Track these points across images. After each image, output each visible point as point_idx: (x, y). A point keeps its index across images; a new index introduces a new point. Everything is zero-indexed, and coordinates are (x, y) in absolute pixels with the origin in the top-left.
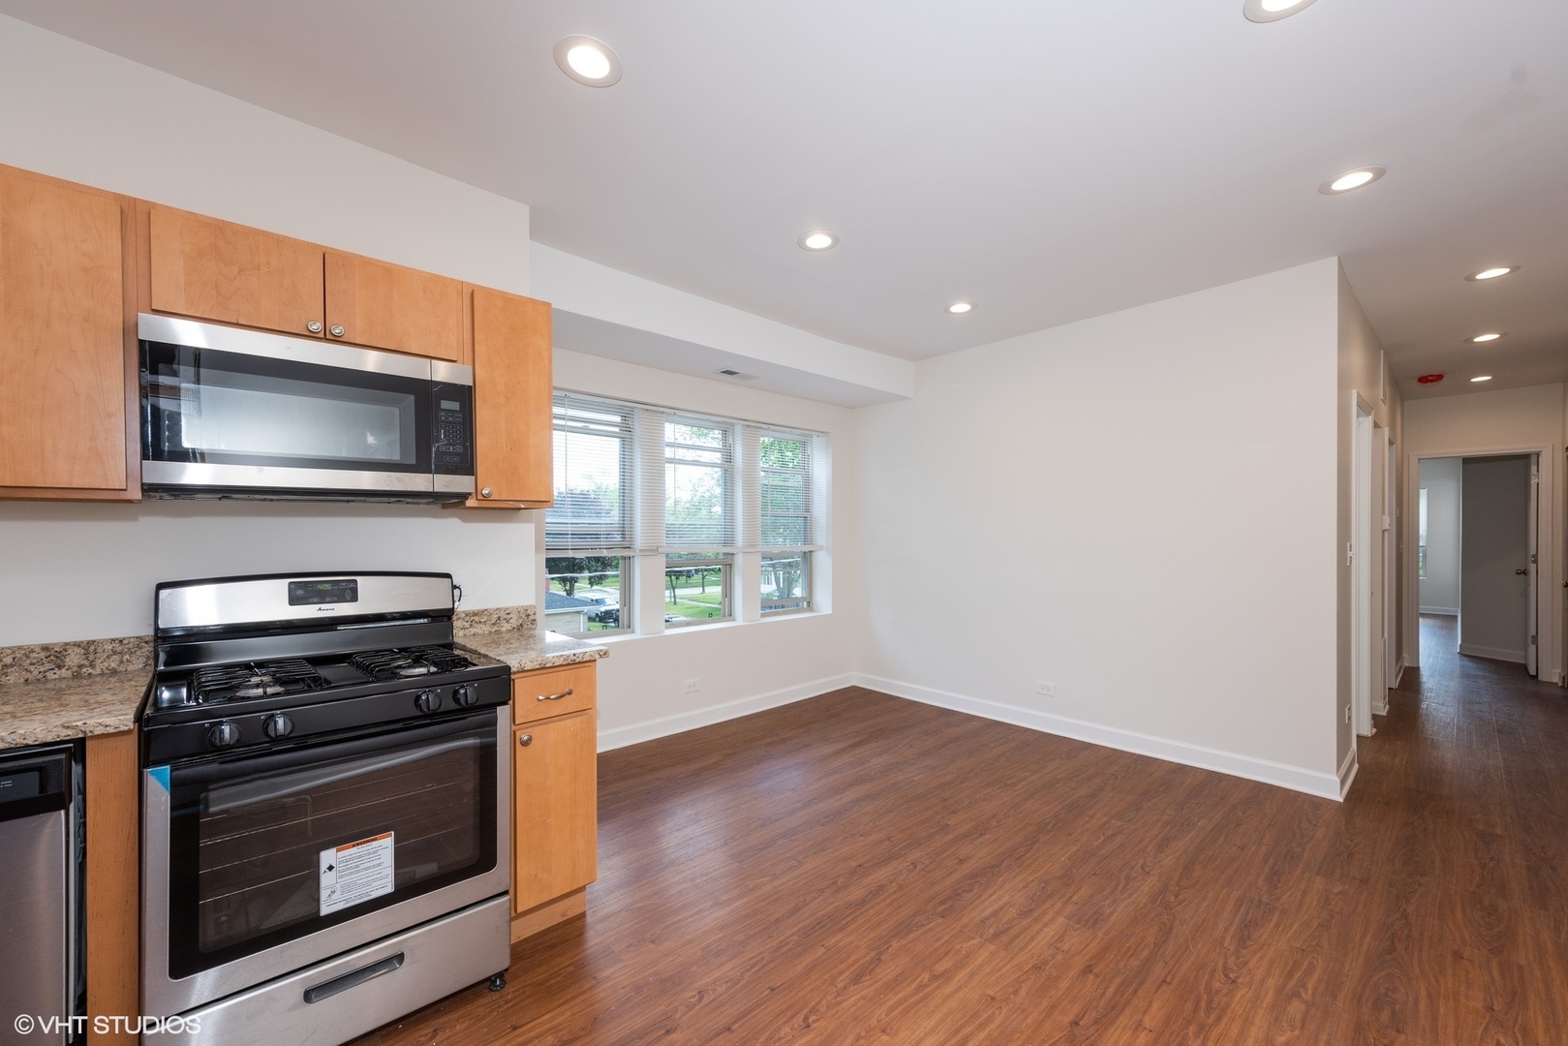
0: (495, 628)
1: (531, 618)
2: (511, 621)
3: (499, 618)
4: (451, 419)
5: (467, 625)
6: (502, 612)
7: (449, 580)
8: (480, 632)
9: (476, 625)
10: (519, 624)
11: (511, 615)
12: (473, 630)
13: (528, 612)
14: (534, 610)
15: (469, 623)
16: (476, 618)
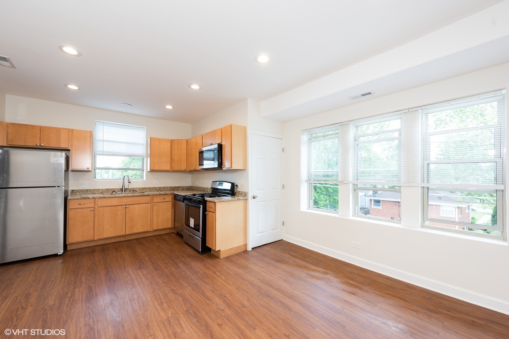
0: (241, 196)
1: (247, 195)
2: (243, 194)
9: (239, 194)
13: (246, 193)
16: (239, 192)
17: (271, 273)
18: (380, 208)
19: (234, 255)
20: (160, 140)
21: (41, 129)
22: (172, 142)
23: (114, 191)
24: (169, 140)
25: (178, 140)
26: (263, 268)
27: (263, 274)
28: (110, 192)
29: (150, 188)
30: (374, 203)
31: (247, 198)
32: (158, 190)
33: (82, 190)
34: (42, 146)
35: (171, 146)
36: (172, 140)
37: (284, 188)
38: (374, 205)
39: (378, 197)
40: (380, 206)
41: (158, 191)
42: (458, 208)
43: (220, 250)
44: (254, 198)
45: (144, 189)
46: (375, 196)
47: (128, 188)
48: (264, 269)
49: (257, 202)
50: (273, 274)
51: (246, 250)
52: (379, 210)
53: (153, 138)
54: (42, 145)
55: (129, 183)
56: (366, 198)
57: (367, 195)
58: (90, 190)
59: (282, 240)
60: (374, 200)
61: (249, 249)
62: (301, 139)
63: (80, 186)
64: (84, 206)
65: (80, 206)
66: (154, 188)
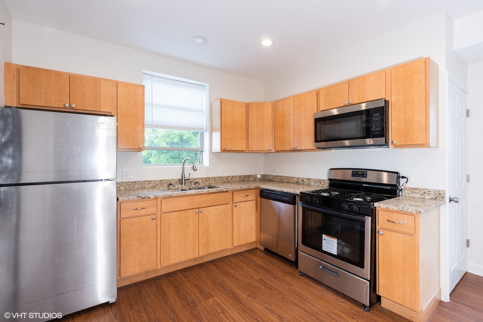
0: (422, 196)
1: (442, 196)
2: (431, 195)
3: (425, 193)
4: (376, 119)
5: (410, 193)
6: (426, 190)
7: (396, 174)
8: (416, 196)
9: (414, 193)
10: (435, 197)
11: (431, 192)
12: (412, 195)
13: (440, 193)
14: (444, 192)
15: (411, 192)
16: (414, 191)
20: (233, 103)
21: (72, 78)
22: (248, 106)
23: (170, 184)
24: (244, 103)
25: (258, 104)
28: (165, 185)
29: (215, 179)
31: (445, 201)
32: (225, 180)
33: (128, 182)
34: (73, 108)
35: (247, 112)
36: (247, 103)
41: (225, 182)
44: (450, 201)
45: (207, 179)
47: (189, 178)
49: (451, 208)
53: (224, 99)
54: (74, 106)
55: (194, 170)
58: (138, 182)
59: (467, 273)
63: (124, 177)
64: (143, 212)
65: (136, 213)
66: (220, 177)
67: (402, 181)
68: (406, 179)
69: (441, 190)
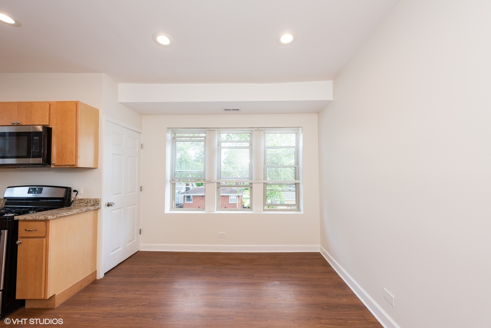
0: (86, 205)
1: (97, 202)
2: (91, 203)
3: (88, 202)
4: (36, 142)
6: (88, 200)
7: (69, 189)
8: (82, 205)
9: (81, 203)
10: (94, 204)
11: (91, 201)
12: (80, 205)
13: (97, 200)
15: (79, 202)
16: (81, 201)
17: (154, 291)
18: (192, 202)
19: (79, 292)
26: (139, 291)
27: (144, 297)
30: (187, 199)
31: (100, 206)
37: (142, 190)
38: (187, 201)
39: (190, 193)
40: (191, 201)
42: (238, 196)
43: (55, 295)
44: (108, 205)
46: (188, 193)
48: (142, 291)
49: (112, 210)
50: (157, 291)
51: (96, 280)
52: (190, 204)
56: (180, 195)
57: (180, 193)
59: (139, 251)
60: (187, 196)
61: (100, 275)
62: (167, 137)
67: (73, 194)
68: (76, 193)
69: (97, 199)
